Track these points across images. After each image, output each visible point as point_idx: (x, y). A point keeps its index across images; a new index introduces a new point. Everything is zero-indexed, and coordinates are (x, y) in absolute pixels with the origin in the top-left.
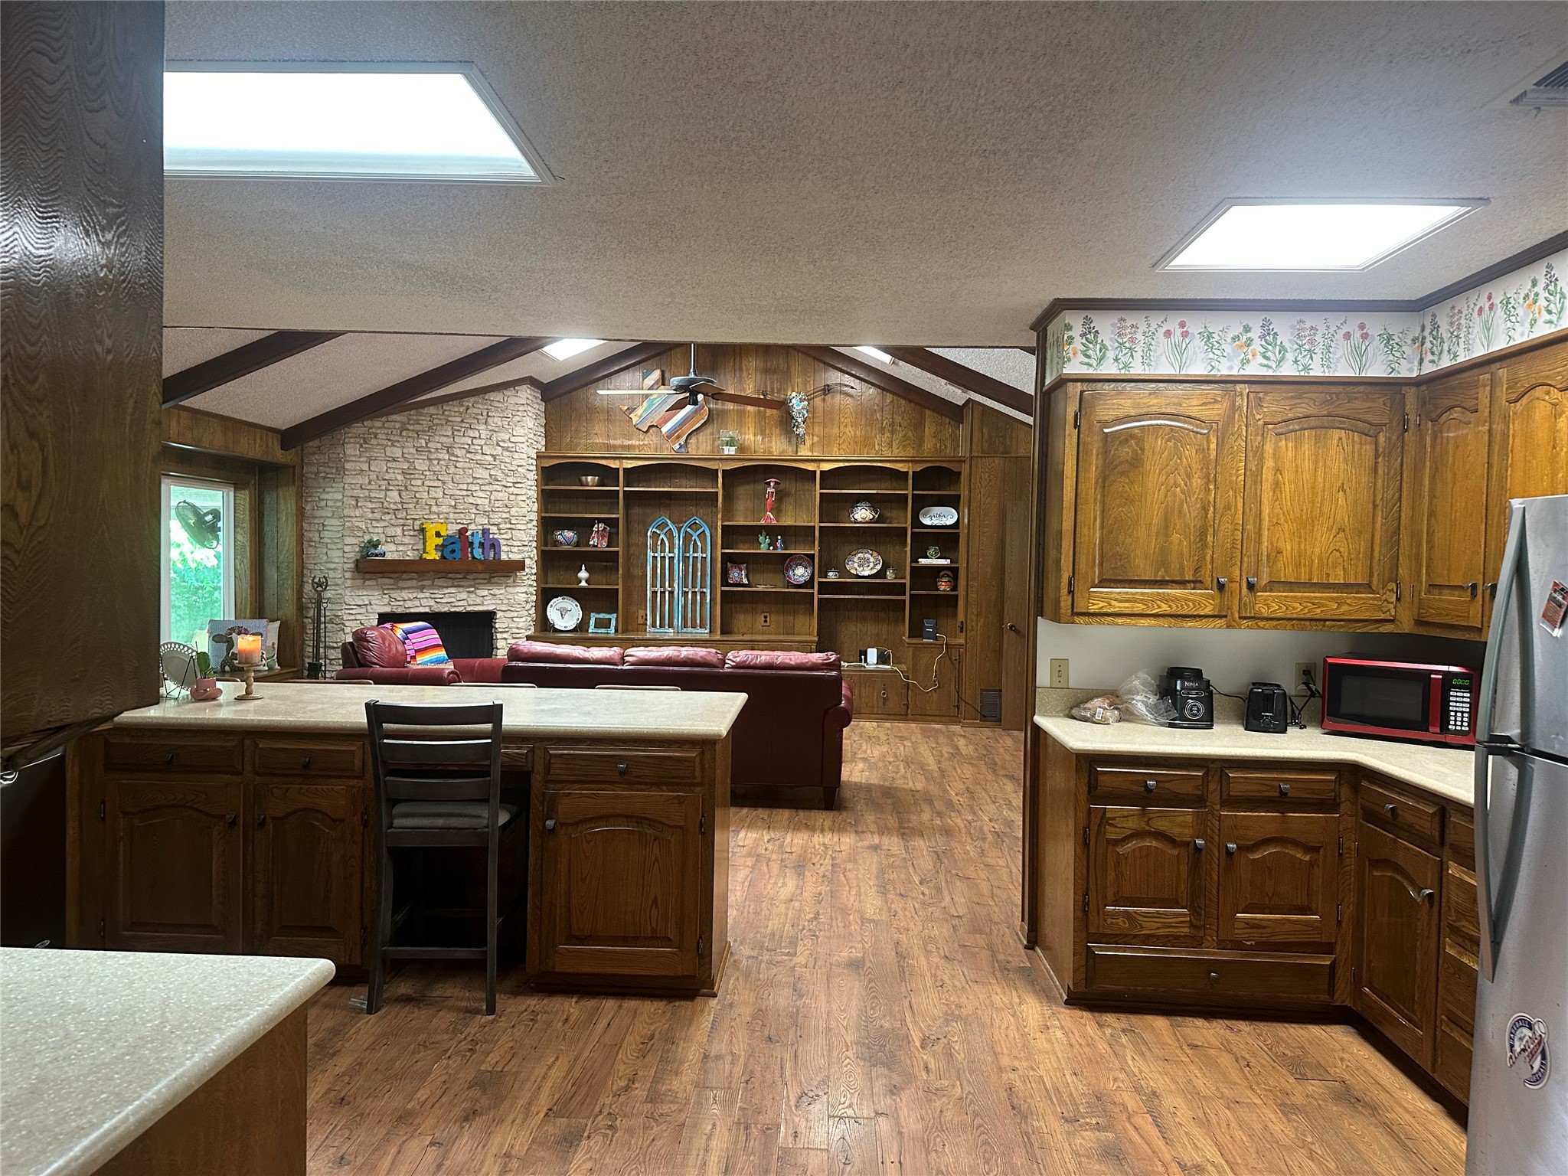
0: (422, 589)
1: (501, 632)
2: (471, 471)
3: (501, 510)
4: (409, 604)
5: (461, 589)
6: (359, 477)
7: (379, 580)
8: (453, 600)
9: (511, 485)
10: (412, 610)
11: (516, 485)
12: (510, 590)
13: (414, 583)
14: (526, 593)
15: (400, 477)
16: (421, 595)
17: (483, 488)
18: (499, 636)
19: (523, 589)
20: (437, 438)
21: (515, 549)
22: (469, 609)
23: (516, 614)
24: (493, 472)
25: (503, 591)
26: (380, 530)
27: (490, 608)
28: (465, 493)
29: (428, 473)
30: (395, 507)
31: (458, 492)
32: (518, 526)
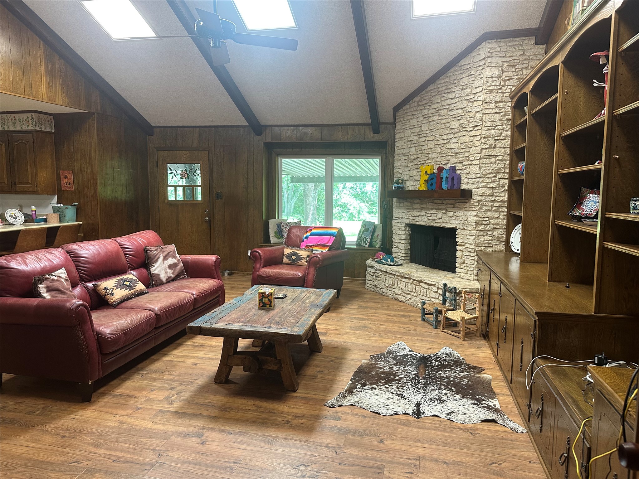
0: (422, 209)
1: (460, 245)
2: (448, 125)
3: (464, 150)
4: (417, 219)
5: (439, 211)
6: (400, 141)
7: (405, 203)
8: (435, 218)
9: (472, 129)
10: (418, 223)
11: (476, 129)
12: (466, 213)
13: (418, 206)
14: (476, 216)
15: (416, 138)
16: (422, 214)
17: (456, 135)
18: (458, 247)
19: (474, 213)
20: (433, 106)
21: (471, 181)
22: (443, 225)
23: (468, 233)
24: (461, 122)
25: (460, 214)
26: (407, 173)
27: (453, 226)
28: (446, 141)
29: (428, 132)
30: (413, 158)
31: (442, 142)
32: (474, 162)
